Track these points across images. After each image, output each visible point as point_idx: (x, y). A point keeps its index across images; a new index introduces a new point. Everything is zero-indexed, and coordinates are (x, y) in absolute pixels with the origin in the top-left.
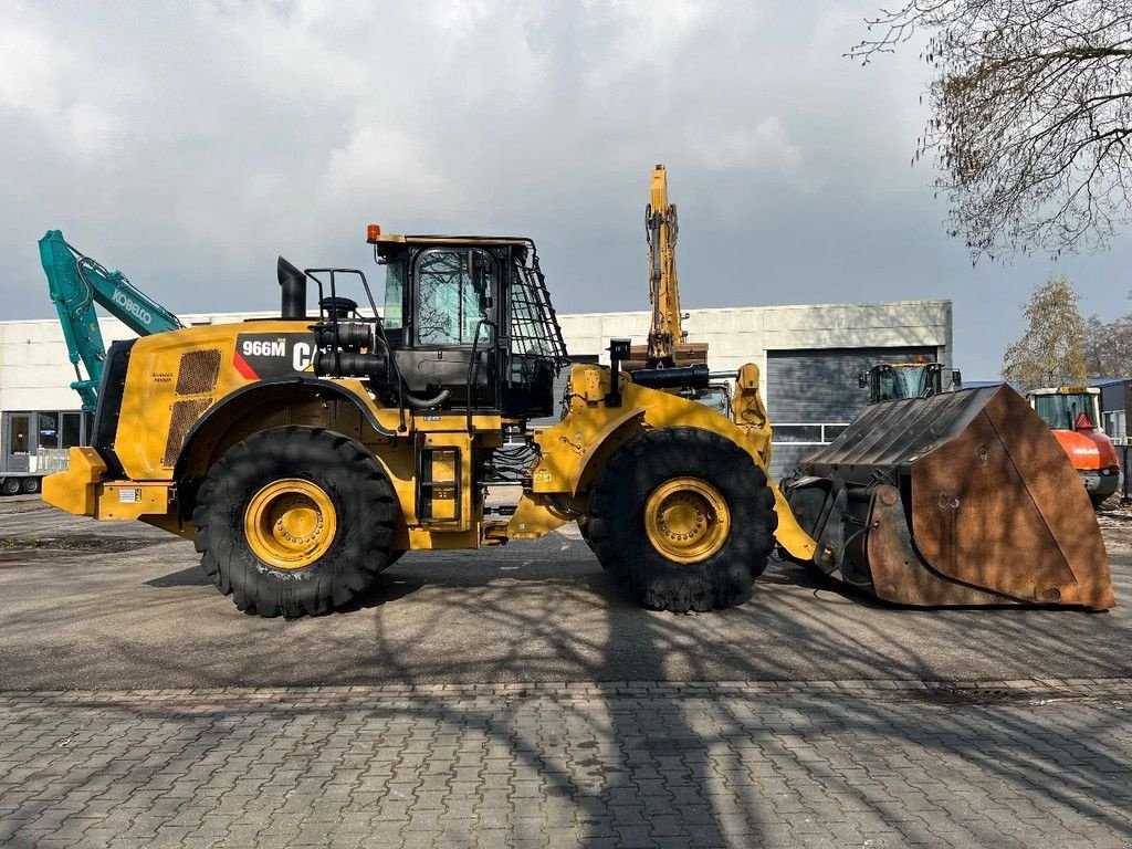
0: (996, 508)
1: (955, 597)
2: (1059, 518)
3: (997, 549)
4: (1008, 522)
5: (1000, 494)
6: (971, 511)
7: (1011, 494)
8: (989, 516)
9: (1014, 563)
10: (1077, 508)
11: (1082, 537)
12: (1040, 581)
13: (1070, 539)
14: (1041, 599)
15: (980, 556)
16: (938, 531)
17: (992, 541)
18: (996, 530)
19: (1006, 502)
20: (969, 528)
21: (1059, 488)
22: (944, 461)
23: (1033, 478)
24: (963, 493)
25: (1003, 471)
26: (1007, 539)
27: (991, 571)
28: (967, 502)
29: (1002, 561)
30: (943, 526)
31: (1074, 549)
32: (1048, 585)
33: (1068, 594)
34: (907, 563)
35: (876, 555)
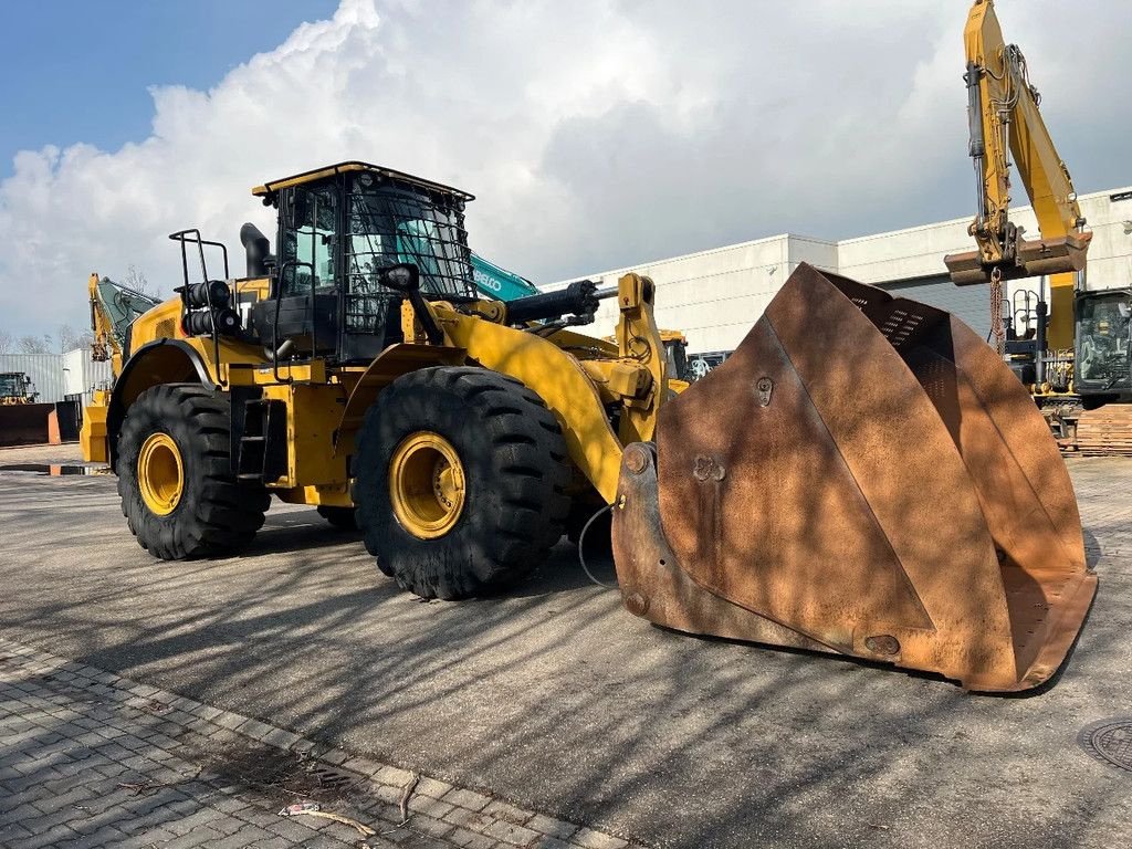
0: (788, 482)
1: (735, 626)
2: (904, 507)
3: (792, 553)
4: (811, 507)
5: (796, 458)
6: (745, 485)
7: (815, 459)
8: (774, 496)
9: (821, 581)
10: (940, 487)
11: (951, 545)
12: (867, 619)
13: (926, 546)
14: (863, 651)
15: (763, 562)
16: (696, 514)
17: (780, 538)
18: (791, 520)
19: (806, 472)
20: (743, 515)
21: (902, 448)
22: (705, 404)
23: (852, 430)
24: (733, 457)
25: (801, 417)
26: (809, 536)
27: (783, 589)
28: (740, 470)
29: (802, 573)
30: (702, 506)
31: (933, 566)
32: (881, 627)
33: (917, 649)
34: (662, 562)
35: (622, 546)
